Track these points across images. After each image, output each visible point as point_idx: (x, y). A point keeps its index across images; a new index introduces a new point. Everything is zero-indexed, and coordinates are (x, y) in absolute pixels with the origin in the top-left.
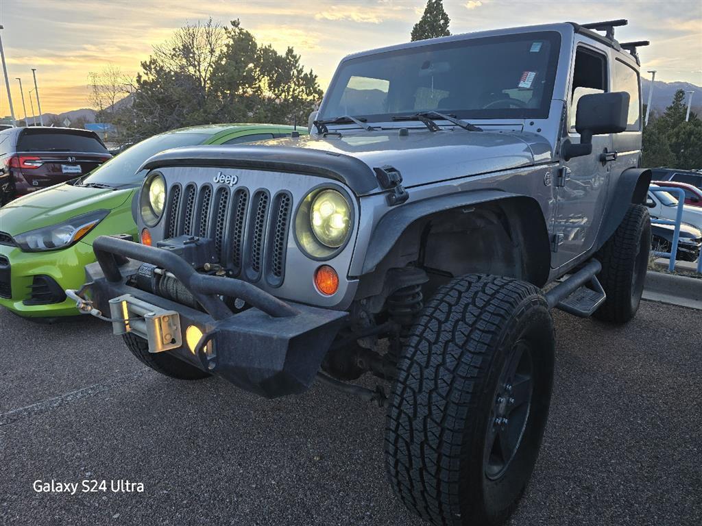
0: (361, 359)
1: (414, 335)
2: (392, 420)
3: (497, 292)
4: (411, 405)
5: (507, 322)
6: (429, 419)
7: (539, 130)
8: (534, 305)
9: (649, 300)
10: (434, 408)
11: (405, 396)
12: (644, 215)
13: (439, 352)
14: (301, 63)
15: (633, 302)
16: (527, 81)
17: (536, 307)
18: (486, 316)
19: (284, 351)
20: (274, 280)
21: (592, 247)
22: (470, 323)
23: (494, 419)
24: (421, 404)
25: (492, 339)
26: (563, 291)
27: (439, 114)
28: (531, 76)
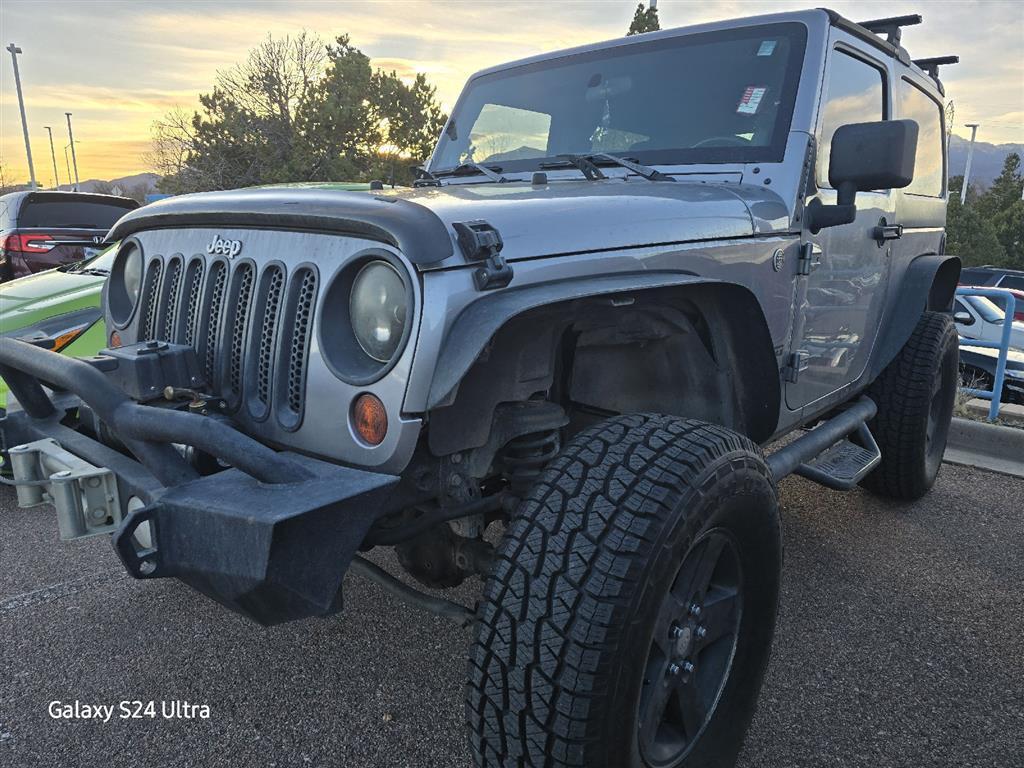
0: (461, 555)
1: (522, 517)
2: (476, 669)
3: (669, 444)
4: (506, 643)
5: (681, 498)
6: (534, 671)
7: (768, 182)
8: (736, 468)
9: (957, 464)
10: (543, 650)
11: (497, 627)
12: (947, 328)
13: (558, 550)
14: (436, 99)
15: (929, 465)
16: (750, 104)
17: (739, 472)
18: (644, 487)
19: (266, 546)
20: (288, 418)
21: (862, 376)
22: (616, 498)
23: (666, 664)
24: (523, 642)
25: (650, 528)
26: (808, 446)
27: (611, 157)
28: (758, 93)
